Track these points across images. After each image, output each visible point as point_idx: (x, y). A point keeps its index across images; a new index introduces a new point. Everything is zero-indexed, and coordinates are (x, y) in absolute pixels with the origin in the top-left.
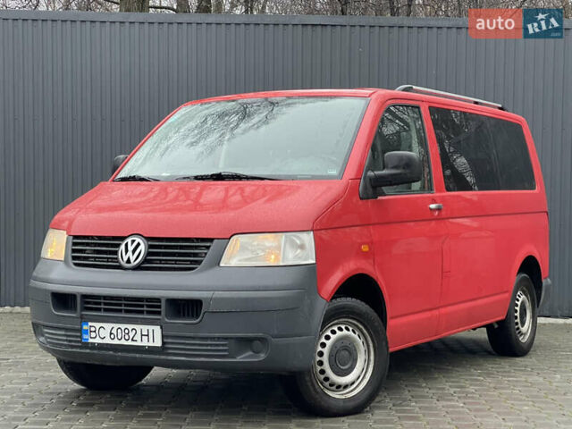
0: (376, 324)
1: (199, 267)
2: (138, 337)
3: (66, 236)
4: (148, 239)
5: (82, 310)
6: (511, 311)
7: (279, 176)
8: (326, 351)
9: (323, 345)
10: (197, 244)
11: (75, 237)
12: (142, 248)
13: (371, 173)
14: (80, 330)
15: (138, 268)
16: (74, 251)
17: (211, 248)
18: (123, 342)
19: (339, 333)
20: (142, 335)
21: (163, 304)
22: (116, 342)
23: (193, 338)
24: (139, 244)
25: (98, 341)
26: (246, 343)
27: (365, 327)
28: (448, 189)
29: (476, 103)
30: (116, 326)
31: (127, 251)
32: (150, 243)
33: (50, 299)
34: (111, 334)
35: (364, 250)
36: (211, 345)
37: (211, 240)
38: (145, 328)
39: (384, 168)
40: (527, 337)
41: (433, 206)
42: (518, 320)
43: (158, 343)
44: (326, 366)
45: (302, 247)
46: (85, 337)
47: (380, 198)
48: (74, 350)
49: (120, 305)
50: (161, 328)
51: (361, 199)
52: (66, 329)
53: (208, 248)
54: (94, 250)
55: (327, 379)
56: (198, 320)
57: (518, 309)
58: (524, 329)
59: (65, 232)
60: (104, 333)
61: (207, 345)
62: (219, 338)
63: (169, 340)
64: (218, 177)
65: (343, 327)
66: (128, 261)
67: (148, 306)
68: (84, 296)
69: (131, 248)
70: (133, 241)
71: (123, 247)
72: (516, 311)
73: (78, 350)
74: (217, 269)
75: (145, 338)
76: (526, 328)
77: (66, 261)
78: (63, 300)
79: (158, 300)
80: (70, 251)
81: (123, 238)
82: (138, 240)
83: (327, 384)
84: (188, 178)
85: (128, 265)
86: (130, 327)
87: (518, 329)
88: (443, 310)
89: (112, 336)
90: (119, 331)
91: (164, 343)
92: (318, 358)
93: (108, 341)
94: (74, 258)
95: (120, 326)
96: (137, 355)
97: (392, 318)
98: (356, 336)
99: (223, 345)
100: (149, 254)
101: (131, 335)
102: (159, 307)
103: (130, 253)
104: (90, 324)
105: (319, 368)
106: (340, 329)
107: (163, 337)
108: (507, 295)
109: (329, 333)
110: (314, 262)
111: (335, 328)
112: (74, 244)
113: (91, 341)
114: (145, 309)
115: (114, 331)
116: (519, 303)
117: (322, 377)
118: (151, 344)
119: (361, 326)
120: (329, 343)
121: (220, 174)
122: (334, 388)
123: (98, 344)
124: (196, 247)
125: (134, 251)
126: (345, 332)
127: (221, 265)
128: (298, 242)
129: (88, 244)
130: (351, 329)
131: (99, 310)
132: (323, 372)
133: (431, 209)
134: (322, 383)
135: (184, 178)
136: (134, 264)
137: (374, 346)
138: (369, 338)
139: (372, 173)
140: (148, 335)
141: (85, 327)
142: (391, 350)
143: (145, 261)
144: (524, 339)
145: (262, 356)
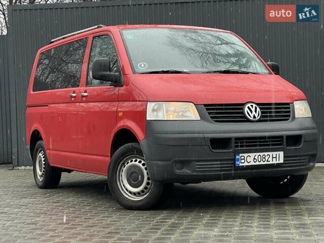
2: (270, 159)
18: (262, 163)
20: (273, 158)
22: (257, 163)
25: (246, 164)
30: (258, 154)
34: (254, 159)
38: (274, 154)
43: (282, 161)
46: (237, 163)
52: (220, 160)
66: (254, 117)
75: (274, 159)
86: (266, 154)
89: (255, 160)
90: (260, 157)
93: (252, 163)
101: (267, 158)
103: (254, 112)
104: (241, 155)
107: (284, 157)
115: (256, 158)
118: (278, 162)
136: (257, 118)
140: (276, 157)
141: (237, 157)
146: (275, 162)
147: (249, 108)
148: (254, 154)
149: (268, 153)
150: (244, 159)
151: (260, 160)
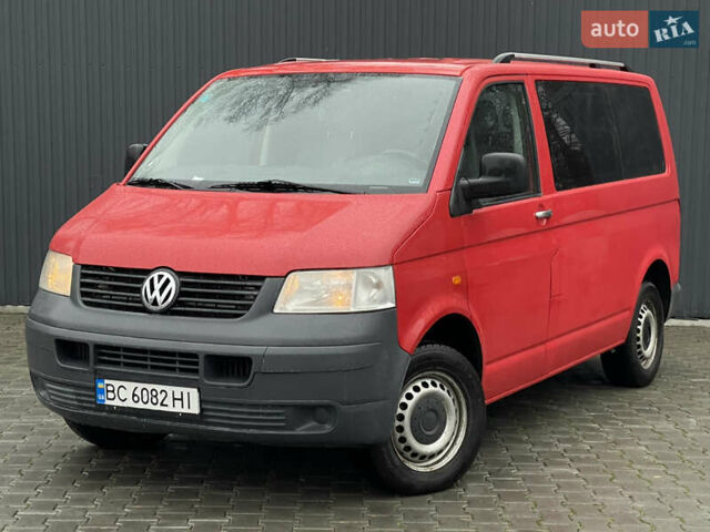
0: (470, 376)
1: (248, 314)
2: (169, 401)
3: (72, 264)
4: (180, 274)
5: (95, 364)
6: (633, 330)
7: (346, 186)
8: (407, 413)
9: (404, 406)
10: (243, 283)
11: (84, 267)
12: (172, 285)
13: (464, 182)
14: (94, 388)
15: (167, 312)
16: (83, 285)
17: (262, 289)
18: (150, 406)
19: (423, 390)
20: (174, 399)
21: (201, 360)
22: (140, 405)
23: (241, 405)
24: (168, 281)
25: (116, 403)
26: (308, 411)
27: (457, 381)
28: (558, 189)
29: (592, 66)
30: (141, 386)
31: (152, 289)
32: (182, 279)
33: (54, 345)
34: (134, 395)
35: (457, 282)
36: (263, 414)
37: (262, 278)
38: (178, 390)
39: (480, 176)
40: (651, 361)
41: (539, 214)
42: (641, 342)
43: (195, 409)
44: (408, 433)
45: (378, 286)
46: (101, 397)
47: (474, 211)
48: (86, 412)
49: (145, 359)
50: (199, 391)
51: (452, 216)
53: (258, 288)
54: (110, 285)
55: (408, 448)
56: (246, 383)
57: (640, 327)
58: (647, 352)
59: (71, 258)
60: (124, 394)
61: (258, 414)
62: (273, 406)
63: (210, 407)
64: (267, 187)
65: (429, 382)
66: (155, 302)
67: (181, 362)
68: (98, 346)
69: (157, 286)
70: (160, 277)
71: (147, 283)
72: (638, 331)
73: (92, 413)
74: (270, 316)
75: (178, 403)
76: (650, 350)
77: (72, 297)
78: (71, 350)
79: (195, 355)
80: (78, 285)
81: (148, 272)
82: (167, 275)
83: (408, 454)
84: (228, 186)
85: (154, 308)
86: (159, 388)
87: (640, 353)
88: (550, 344)
89: (136, 399)
90: (145, 392)
91: (202, 410)
92: (397, 423)
93: (130, 404)
94: (84, 294)
95: (146, 386)
96: (168, 423)
97: (488, 363)
98: (445, 393)
99: (278, 414)
100: (180, 294)
101: (160, 397)
102: (197, 364)
103: (156, 293)
104: (107, 382)
105: (398, 435)
106: (425, 385)
107: (201, 402)
108: (627, 313)
109: (410, 390)
110: (393, 305)
111: (419, 384)
112: (84, 276)
113: (108, 402)
114: (177, 365)
115: (138, 392)
116: (642, 321)
117: (403, 446)
118: (186, 410)
119: (450, 379)
120: (410, 403)
121: (270, 182)
122: (417, 459)
123: (118, 407)
124: (243, 287)
125: (162, 290)
126: (431, 388)
127: (275, 311)
128: (374, 281)
129: (101, 277)
130: (438, 384)
131: (118, 364)
132: (403, 440)
133: (537, 218)
134: (401, 454)
135: (223, 187)
136: (161, 306)
137: (467, 404)
138: (461, 394)
139: (466, 182)
140: (182, 399)
141: (100, 385)
142: (486, 402)
143: (176, 302)
144: (647, 365)
145: (328, 428)
146: (178, 409)
147: (152, 281)
148: (135, 385)
149: (163, 387)
150: (113, 391)
151: (145, 400)
